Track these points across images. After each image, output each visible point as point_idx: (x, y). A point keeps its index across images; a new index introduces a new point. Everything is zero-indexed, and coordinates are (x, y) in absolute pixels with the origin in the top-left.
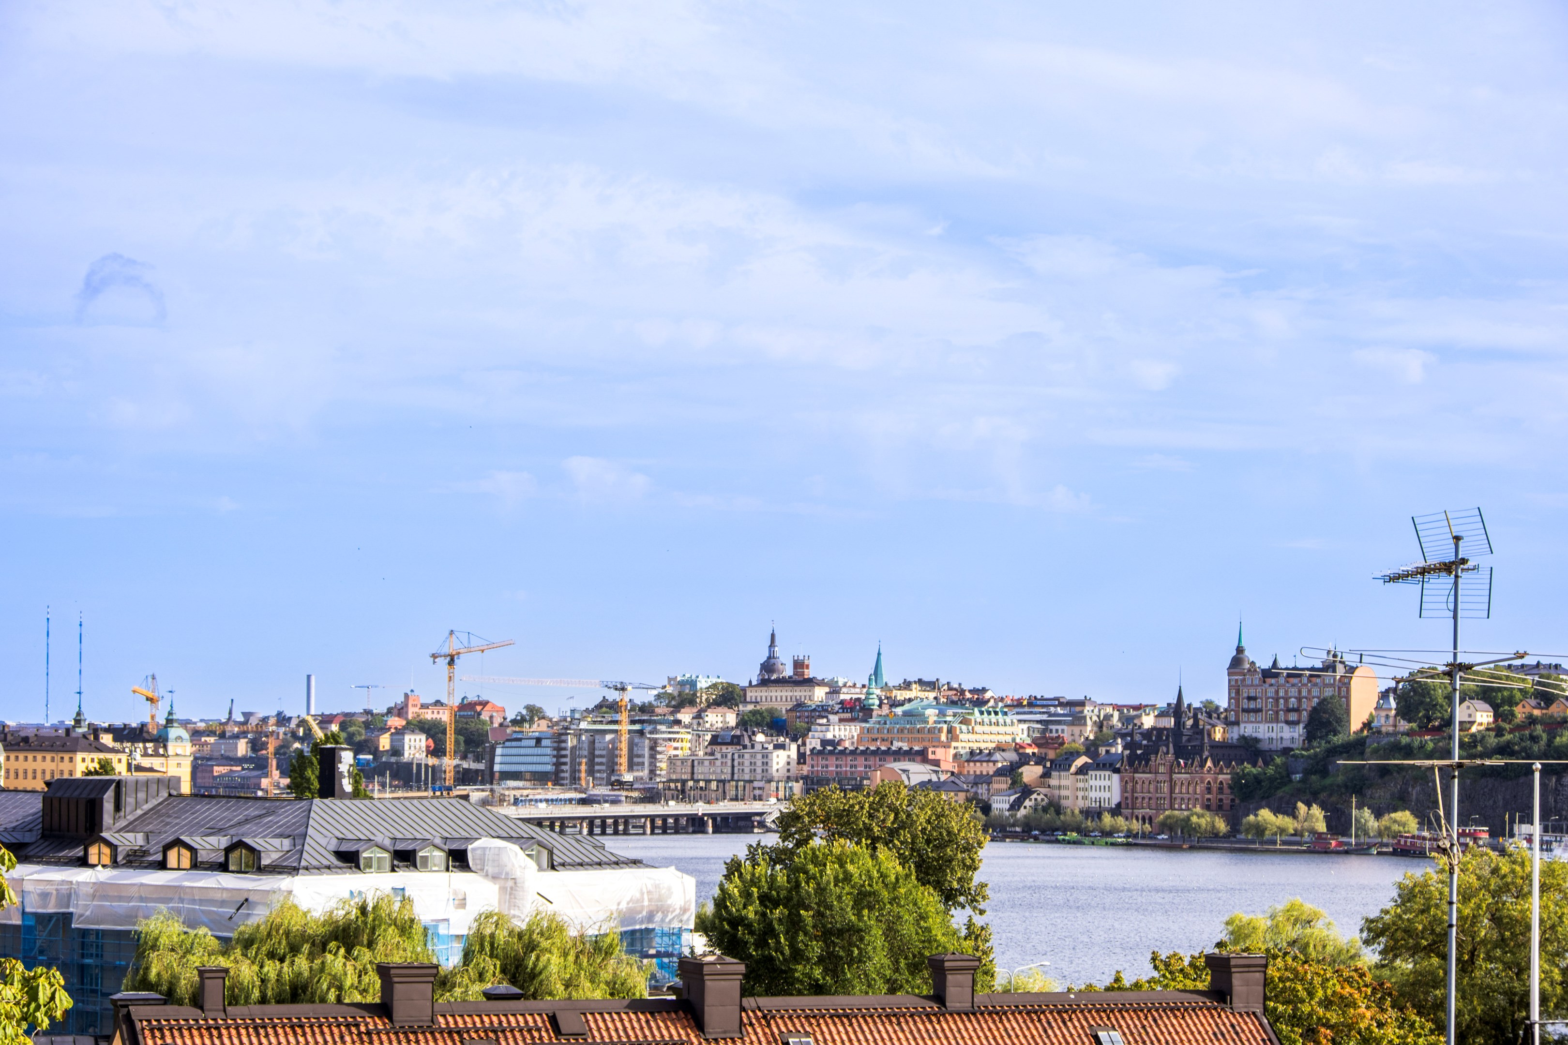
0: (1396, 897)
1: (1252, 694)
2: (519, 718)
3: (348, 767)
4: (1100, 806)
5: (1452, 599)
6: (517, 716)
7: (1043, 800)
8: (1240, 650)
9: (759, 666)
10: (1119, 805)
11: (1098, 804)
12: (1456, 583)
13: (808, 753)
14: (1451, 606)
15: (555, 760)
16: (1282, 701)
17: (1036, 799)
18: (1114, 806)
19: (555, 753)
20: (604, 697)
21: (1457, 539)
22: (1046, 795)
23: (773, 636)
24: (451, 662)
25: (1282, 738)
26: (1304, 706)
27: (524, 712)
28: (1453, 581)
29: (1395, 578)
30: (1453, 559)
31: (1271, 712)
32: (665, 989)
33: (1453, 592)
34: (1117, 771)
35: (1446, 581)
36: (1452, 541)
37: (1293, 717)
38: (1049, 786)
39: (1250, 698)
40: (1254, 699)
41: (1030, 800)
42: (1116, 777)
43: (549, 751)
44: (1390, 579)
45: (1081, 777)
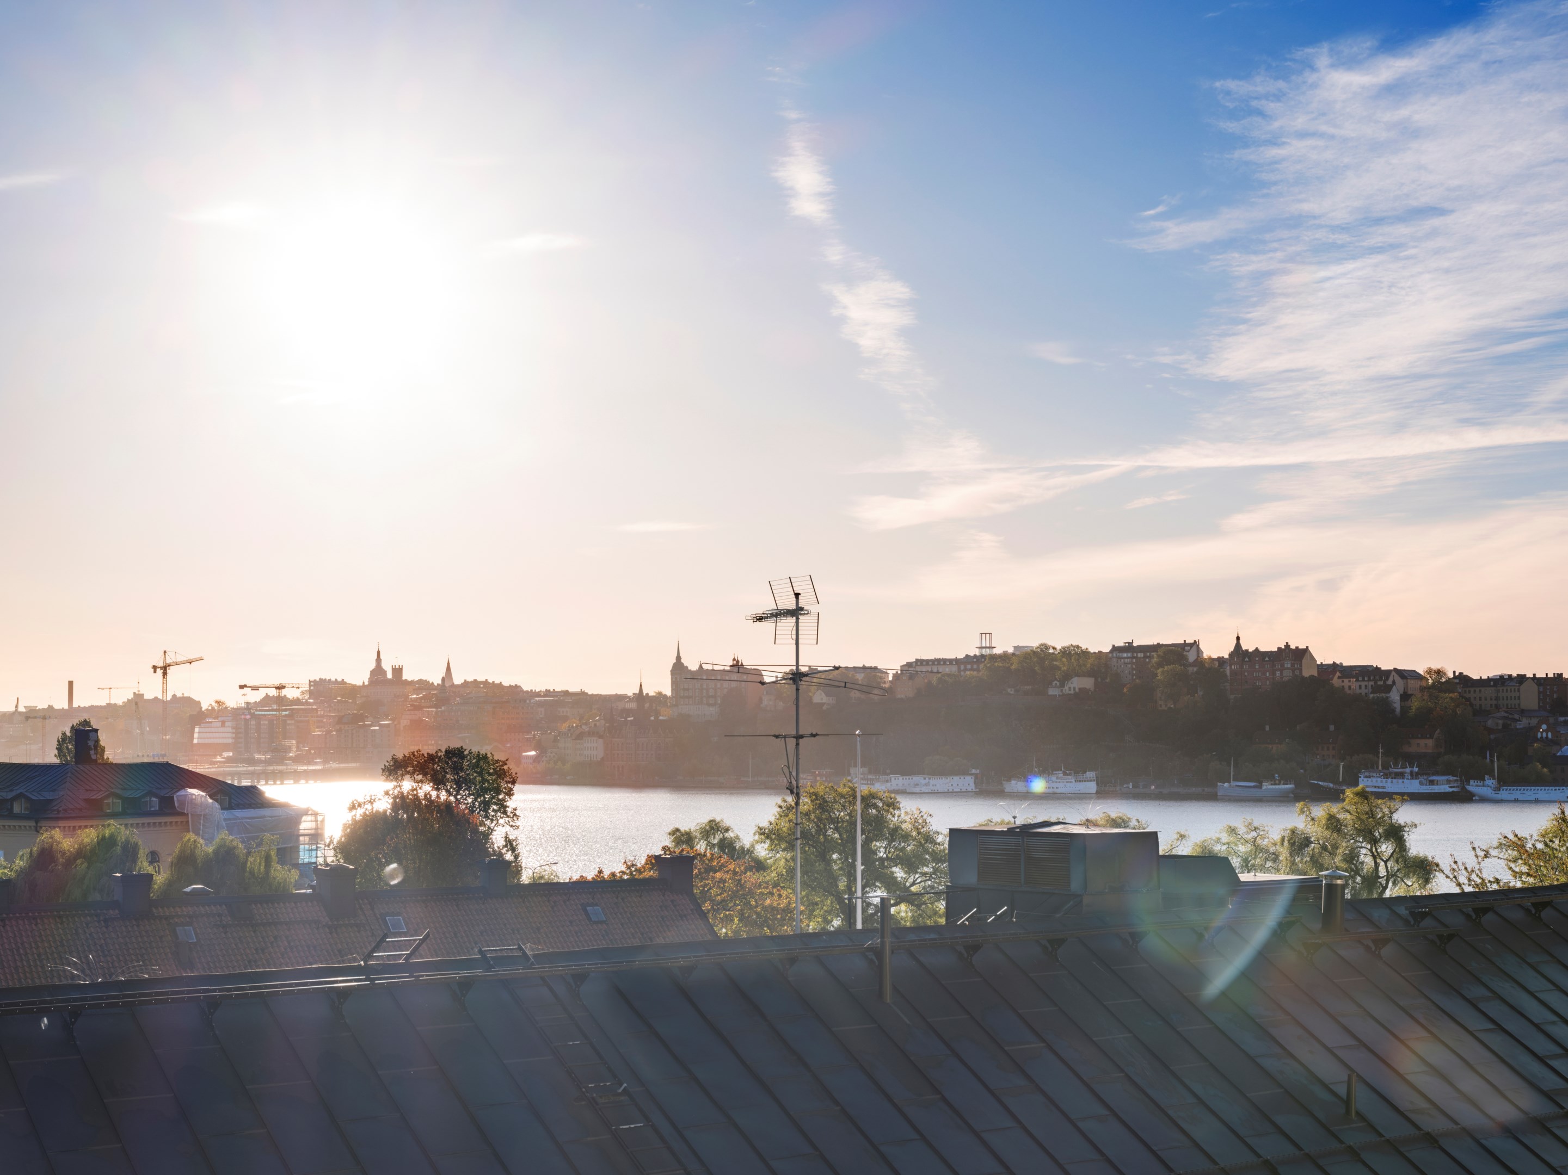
0: (776, 814)
1: (686, 687)
2: (210, 708)
3: (94, 743)
4: (591, 760)
5: (794, 632)
6: (209, 706)
7: (554, 756)
8: (679, 658)
9: (370, 673)
10: (602, 759)
11: (589, 758)
12: (797, 623)
13: (402, 729)
14: (794, 637)
15: (234, 735)
16: (705, 691)
17: (550, 756)
18: (599, 760)
19: (234, 731)
20: (267, 694)
21: (797, 595)
22: (556, 754)
23: (379, 652)
24: (165, 674)
25: (705, 714)
26: (719, 694)
27: (214, 704)
28: (795, 621)
29: (760, 619)
30: (794, 607)
31: (697, 698)
32: (306, 886)
33: (795, 628)
34: (601, 737)
35: (791, 621)
36: (794, 596)
37: (712, 701)
38: (558, 748)
39: (685, 690)
40: (688, 690)
41: (546, 757)
42: (601, 741)
43: (230, 730)
44: (757, 620)
45: (579, 741)
